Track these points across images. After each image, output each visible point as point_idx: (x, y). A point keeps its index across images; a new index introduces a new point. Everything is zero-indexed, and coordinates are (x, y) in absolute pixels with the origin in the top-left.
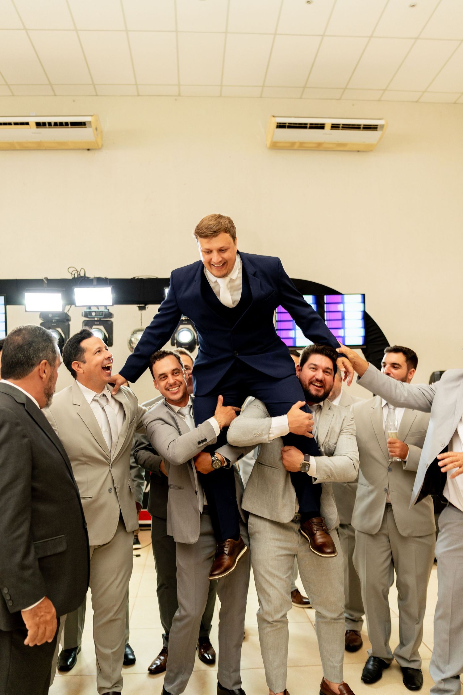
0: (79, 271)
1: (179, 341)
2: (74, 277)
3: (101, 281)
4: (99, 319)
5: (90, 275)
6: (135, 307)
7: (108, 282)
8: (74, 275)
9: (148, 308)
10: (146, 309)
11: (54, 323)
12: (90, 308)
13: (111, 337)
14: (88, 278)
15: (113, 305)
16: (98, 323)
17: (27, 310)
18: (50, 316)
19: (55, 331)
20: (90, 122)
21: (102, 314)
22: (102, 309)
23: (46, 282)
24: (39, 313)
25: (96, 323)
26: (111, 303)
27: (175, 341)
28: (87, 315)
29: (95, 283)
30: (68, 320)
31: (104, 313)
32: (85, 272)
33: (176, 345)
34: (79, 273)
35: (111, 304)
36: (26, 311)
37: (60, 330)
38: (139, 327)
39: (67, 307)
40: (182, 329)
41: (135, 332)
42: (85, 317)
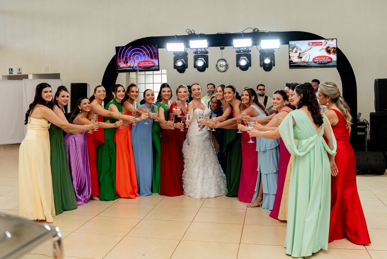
1: (240, 65)
4: (201, 55)
5: (197, 33)
6: (219, 48)
7: (205, 36)
8: (189, 33)
10: (224, 49)
11: (180, 56)
12: (197, 49)
13: (207, 63)
14: (195, 34)
15: (208, 48)
16: (201, 57)
17: (168, 51)
18: (178, 53)
19: (181, 61)
22: (203, 50)
23: (176, 37)
24: (173, 52)
27: (238, 65)
28: (196, 53)
29: (199, 37)
30: (187, 55)
31: (204, 52)
32: (194, 31)
34: (191, 32)
35: (207, 47)
36: (167, 52)
37: (183, 60)
38: (221, 58)
39: (186, 49)
40: (242, 58)
41: (219, 60)
42: (195, 54)
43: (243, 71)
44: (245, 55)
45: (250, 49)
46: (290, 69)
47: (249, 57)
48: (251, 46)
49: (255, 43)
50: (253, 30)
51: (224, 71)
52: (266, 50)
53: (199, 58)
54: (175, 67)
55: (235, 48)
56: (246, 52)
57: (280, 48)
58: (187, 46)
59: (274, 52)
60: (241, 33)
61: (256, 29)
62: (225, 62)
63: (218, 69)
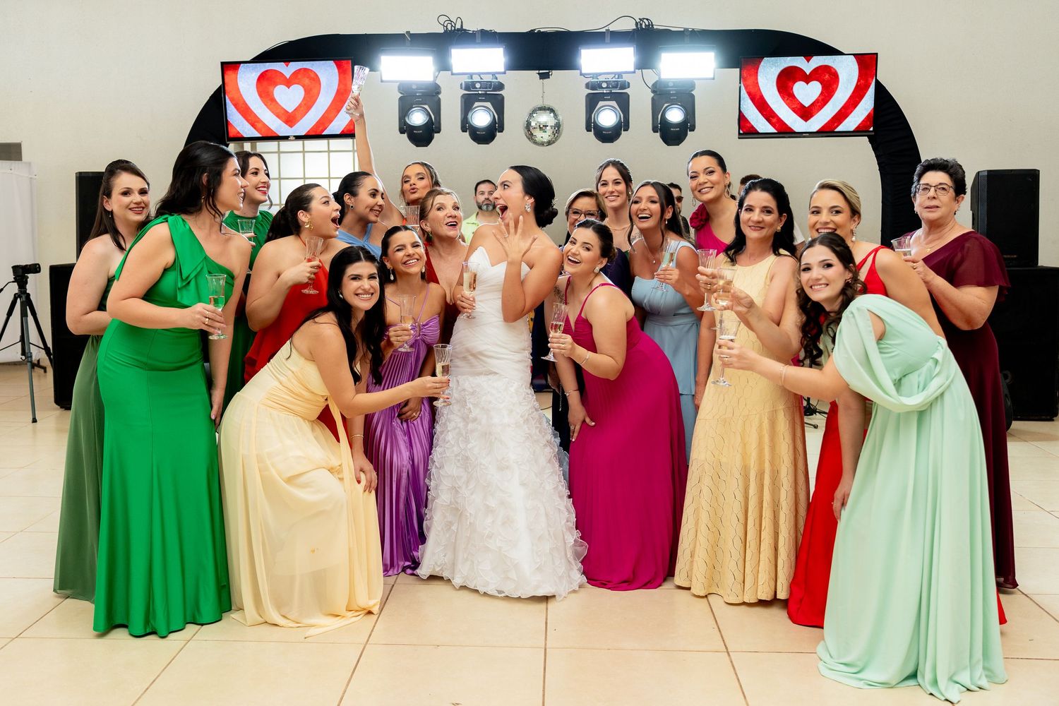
0: (454, 21)
1: (598, 123)
2: (447, 29)
3: (488, 37)
4: (483, 92)
5: (471, 26)
6: (534, 74)
7: (498, 38)
8: (446, 25)
9: (551, 75)
10: (550, 77)
11: (419, 97)
12: (471, 75)
13: (501, 119)
14: (465, 30)
15: (505, 73)
16: (483, 98)
17: (384, 79)
18: (414, 87)
19: (422, 110)
21: (491, 85)
22: (488, 78)
23: (409, 38)
24: (397, 84)
25: (480, 98)
26: (501, 68)
27: (593, 125)
28: (469, 86)
29: (478, 38)
30: (439, 93)
31: (492, 83)
32: (462, 22)
33: (592, 130)
34: (453, 24)
35: (503, 70)
36: (382, 81)
37: (427, 107)
38: (540, 104)
39: (439, 74)
40: (603, 107)
41: (534, 111)
42: (466, 89)
43: (603, 142)
44: (613, 96)
45: (625, 78)
46: (739, 138)
47: (623, 103)
48: (632, 70)
49: (645, 62)
50: (637, 23)
51: (549, 143)
52: (673, 82)
53: (477, 104)
54: (405, 129)
55: (585, 75)
56: (615, 87)
57: (714, 79)
58: (444, 66)
59: (692, 91)
60: (604, 30)
61: (645, 20)
62: (552, 115)
63: (531, 136)
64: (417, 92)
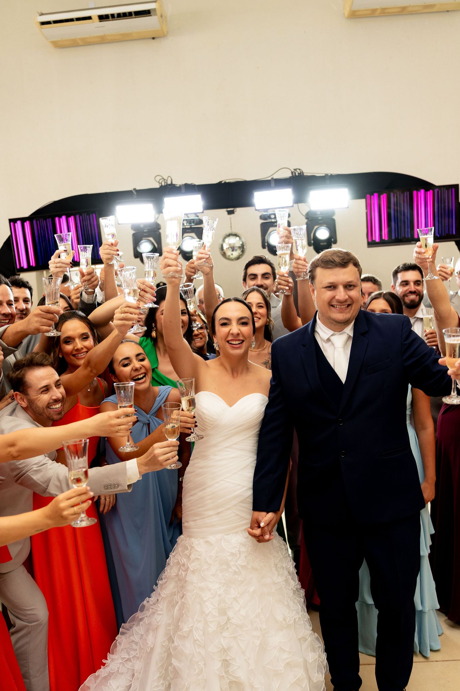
0: (166, 178)
1: (269, 242)
2: (162, 185)
3: (189, 188)
4: (189, 227)
5: (178, 182)
6: (224, 211)
7: (196, 188)
8: (161, 183)
9: (236, 211)
10: (235, 213)
11: (146, 232)
14: (174, 185)
15: (203, 212)
16: (190, 231)
17: (119, 223)
18: (143, 226)
19: (148, 241)
20: (155, 10)
21: (194, 222)
22: (192, 217)
23: (135, 193)
24: (130, 225)
25: (187, 231)
26: (201, 209)
27: (266, 244)
29: (183, 190)
30: (159, 229)
31: (195, 220)
32: (172, 180)
33: (267, 248)
34: (166, 181)
37: (151, 239)
38: (229, 232)
39: (157, 216)
40: (272, 231)
41: (225, 237)
43: (274, 255)
46: (368, 247)
48: (292, 205)
49: (300, 199)
50: (292, 173)
51: (237, 258)
52: (320, 212)
53: (186, 235)
54: (136, 254)
55: (258, 210)
57: (348, 207)
58: (160, 210)
59: (333, 217)
60: (269, 179)
61: (298, 170)
62: (238, 238)
63: (224, 255)
64: (144, 230)
